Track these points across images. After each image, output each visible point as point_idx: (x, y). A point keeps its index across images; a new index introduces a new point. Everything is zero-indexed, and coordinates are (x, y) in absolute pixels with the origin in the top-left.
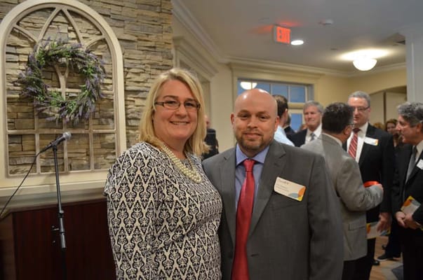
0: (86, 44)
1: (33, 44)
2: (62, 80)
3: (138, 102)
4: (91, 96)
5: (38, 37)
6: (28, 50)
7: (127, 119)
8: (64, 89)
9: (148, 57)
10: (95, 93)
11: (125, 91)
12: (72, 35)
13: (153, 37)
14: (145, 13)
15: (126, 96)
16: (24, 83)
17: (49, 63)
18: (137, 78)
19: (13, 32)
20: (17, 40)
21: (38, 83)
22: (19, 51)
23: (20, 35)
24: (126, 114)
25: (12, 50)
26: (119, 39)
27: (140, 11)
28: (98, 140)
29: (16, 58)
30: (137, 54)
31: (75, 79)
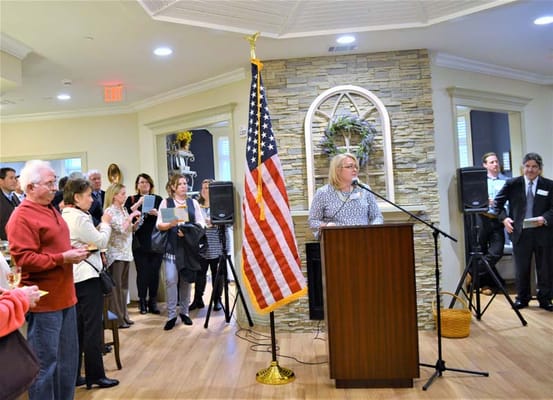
0: (362, 114)
1: (328, 120)
2: (347, 141)
3: (404, 150)
4: (365, 150)
5: (330, 115)
6: (325, 124)
7: (394, 164)
8: (348, 147)
9: (411, 115)
10: (368, 148)
11: (393, 143)
12: (353, 109)
13: (415, 100)
14: (407, 82)
15: (393, 147)
16: (324, 146)
17: (338, 131)
18: (403, 133)
19: (316, 114)
20: (318, 119)
21: (331, 146)
22: (320, 125)
23: (321, 115)
24: (394, 160)
25: (315, 125)
26: (386, 106)
27: (403, 82)
28: (374, 180)
29: (318, 130)
30: (401, 115)
31: (356, 139)
